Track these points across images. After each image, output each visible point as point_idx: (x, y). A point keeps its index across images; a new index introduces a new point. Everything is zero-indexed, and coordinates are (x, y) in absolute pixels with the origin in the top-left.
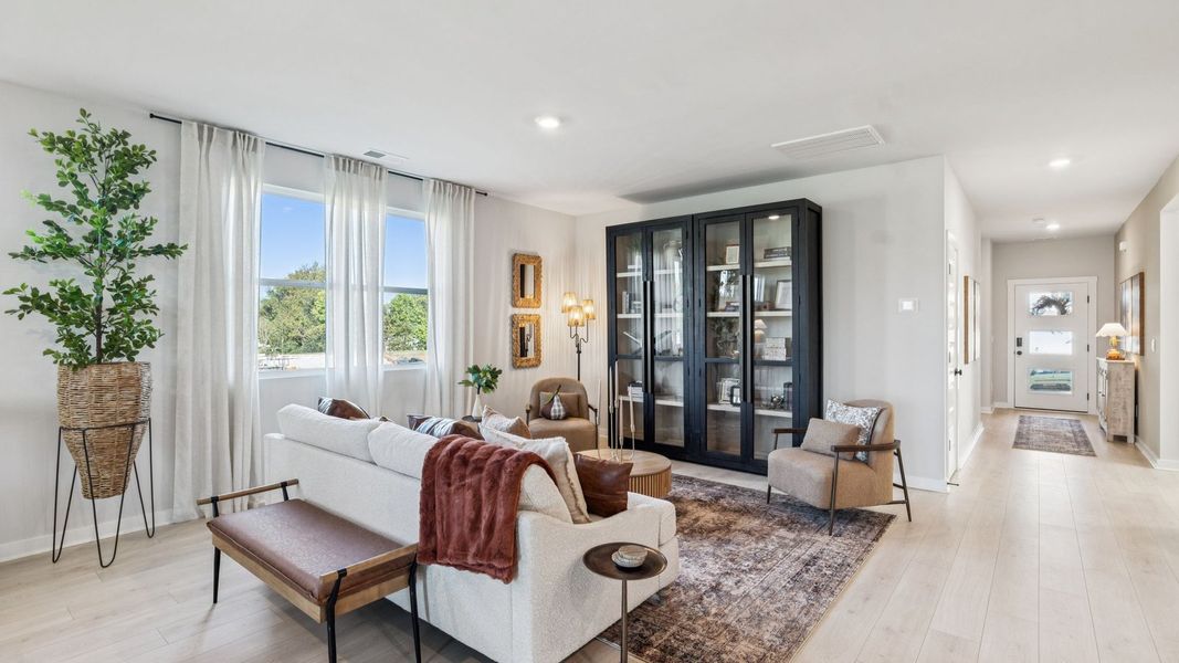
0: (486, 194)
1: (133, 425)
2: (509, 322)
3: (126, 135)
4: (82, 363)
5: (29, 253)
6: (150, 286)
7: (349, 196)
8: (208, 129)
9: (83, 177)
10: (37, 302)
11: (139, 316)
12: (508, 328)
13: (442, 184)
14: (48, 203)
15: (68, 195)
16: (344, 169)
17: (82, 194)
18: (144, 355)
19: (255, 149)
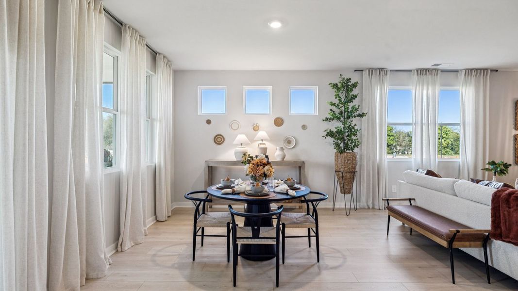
0: (497, 71)
1: (354, 172)
2: (512, 139)
3: (350, 79)
4: (341, 152)
5: (327, 119)
6: (356, 128)
7: (423, 85)
8: (371, 70)
9: (340, 95)
10: (330, 134)
11: (354, 138)
12: (512, 142)
13: (470, 71)
14: (332, 104)
15: (337, 101)
16: (421, 74)
17: (340, 100)
18: (356, 150)
19: (386, 75)
